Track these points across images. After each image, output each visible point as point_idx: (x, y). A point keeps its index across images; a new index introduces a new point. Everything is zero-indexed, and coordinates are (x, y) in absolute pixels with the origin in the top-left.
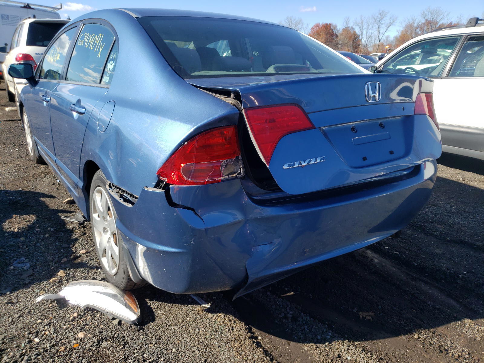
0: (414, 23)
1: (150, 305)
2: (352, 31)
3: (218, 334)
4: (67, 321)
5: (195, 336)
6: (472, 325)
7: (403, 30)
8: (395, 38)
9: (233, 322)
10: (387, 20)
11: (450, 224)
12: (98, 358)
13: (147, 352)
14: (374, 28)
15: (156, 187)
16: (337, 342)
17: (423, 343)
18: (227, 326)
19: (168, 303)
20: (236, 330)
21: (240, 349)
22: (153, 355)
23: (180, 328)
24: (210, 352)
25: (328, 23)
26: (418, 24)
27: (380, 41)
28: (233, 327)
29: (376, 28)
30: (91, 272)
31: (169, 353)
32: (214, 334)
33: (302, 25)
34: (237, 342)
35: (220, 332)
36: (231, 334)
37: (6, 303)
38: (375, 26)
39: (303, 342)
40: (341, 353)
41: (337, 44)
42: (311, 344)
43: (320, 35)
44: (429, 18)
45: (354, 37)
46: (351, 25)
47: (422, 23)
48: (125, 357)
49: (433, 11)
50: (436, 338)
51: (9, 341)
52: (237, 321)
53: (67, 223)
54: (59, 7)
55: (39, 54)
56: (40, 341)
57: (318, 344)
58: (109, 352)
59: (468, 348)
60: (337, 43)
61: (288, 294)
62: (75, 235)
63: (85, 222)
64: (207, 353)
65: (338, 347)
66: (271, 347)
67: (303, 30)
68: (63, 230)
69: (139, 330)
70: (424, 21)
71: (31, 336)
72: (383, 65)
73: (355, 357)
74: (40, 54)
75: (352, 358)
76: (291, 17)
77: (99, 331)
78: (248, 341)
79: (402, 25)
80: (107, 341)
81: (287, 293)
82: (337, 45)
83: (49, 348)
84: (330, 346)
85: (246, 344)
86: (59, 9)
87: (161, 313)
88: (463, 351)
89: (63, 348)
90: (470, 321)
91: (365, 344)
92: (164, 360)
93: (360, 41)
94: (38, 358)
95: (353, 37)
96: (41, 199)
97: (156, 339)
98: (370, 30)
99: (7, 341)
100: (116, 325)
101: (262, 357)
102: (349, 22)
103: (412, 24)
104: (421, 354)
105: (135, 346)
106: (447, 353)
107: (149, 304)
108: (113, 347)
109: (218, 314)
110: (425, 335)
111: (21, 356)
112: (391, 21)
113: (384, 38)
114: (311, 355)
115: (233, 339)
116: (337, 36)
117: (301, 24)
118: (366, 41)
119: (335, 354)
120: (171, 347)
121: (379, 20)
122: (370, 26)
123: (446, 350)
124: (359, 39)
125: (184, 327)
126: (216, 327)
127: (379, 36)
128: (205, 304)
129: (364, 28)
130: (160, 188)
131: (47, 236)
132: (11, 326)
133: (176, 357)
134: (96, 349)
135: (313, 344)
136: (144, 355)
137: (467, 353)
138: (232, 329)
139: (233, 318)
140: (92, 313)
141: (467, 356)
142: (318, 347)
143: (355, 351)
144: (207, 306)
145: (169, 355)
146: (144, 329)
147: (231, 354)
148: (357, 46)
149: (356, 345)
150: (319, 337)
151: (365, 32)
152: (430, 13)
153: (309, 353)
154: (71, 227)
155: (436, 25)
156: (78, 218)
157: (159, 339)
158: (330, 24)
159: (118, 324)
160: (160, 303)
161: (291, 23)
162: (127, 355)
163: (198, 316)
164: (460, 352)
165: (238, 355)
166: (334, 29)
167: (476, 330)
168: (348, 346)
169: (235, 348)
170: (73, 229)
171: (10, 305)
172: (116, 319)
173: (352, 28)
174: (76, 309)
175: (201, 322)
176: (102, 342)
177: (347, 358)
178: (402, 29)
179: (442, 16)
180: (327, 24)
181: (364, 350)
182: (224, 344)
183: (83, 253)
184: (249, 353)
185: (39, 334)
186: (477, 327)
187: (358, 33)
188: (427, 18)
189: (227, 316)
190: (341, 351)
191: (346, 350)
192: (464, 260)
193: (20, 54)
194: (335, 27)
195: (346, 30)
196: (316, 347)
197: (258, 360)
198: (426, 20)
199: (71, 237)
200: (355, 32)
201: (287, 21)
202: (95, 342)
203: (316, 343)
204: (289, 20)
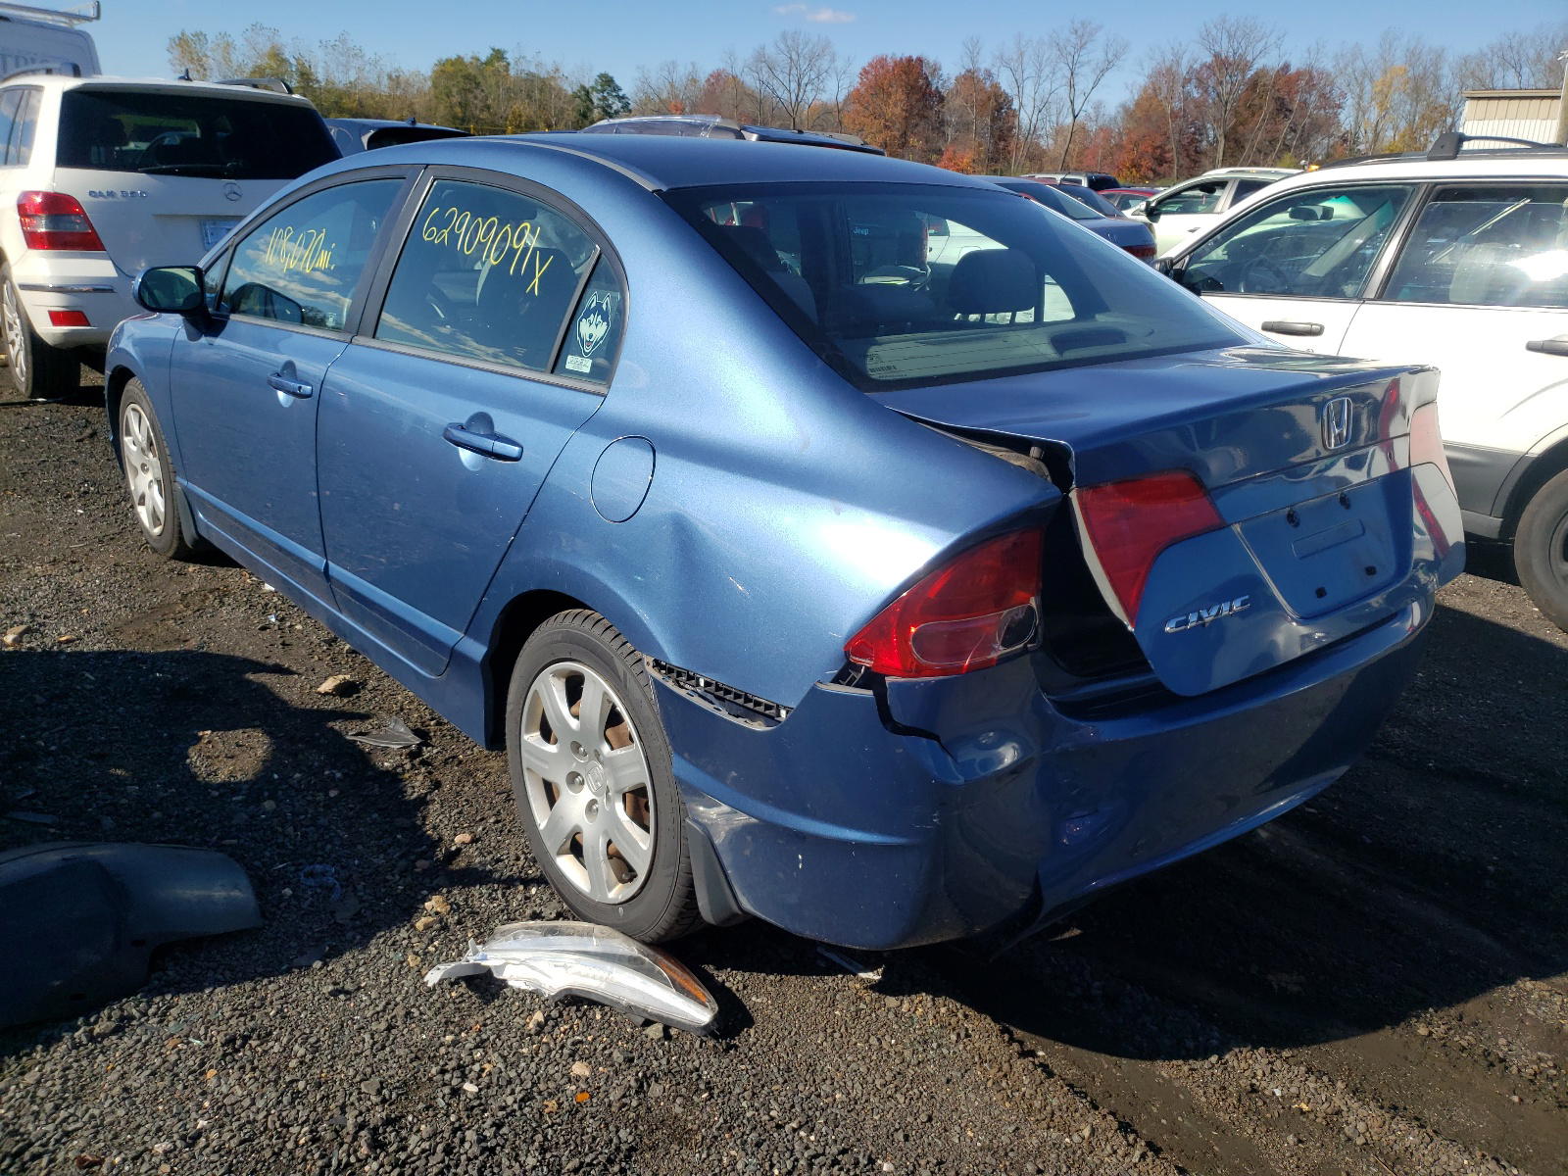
0: (1178, 64)
1: (724, 982)
2: (988, 83)
3: (933, 1049)
4: (523, 1034)
5: (874, 1057)
6: (1544, 996)
7: (1145, 87)
8: (1120, 109)
9: (960, 1016)
10: (1095, 53)
11: (1424, 724)
12: (654, 1127)
13: (774, 1105)
14: (1059, 75)
15: (836, 680)
16: (1239, 1055)
17: (1444, 1045)
18: (950, 1027)
19: (767, 975)
20: (977, 1037)
21: (1004, 1084)
22: (793, 1110)
23: (829, 1039)
24: (933, 1097)
25: (914, 58)
26: (1191, 67)
27: (1075, 117)
28: (967, 1030)
29: (1064, 76)
30: (511, 896)
31: (831, 1105)
32: (921, 1049)
33: (833, 60)
34: (991, 1067)
35: (935, 1045)
36: (968, 1048)
37: (331, 993)
38: (1061, 69)
39: (1152, 1056)
40: (1254, 1081)
41: (942, 123)
42: (1174, 1062)
43: (889, 95)
44: (1225, 49)
45: (995, 104)
46: (985, 63)
47: (1204, 65)
48: (726, 1122)
49: (1233, 29)
50: (1470, 1033)
51: (398, 1095)
52: (971, 1013)
53: (369, 753)
54: (92, 13)
55: (101, 194)
56: (480, 1090)
57: (1191, 1062)
58: (678, 1110)
59: (1549, 1052)
60: (943, 121)
61: (1067, 935)
62: (413, 787)
63: (424, 748)
64: (925, 1099)
65: (1243, 1065)
66: (1077, 1075)
67: (834, 75)
68: (370, 773)
69: (726, 1051)
70: (1209, 59)
71: (452, 1078)
72: (1189, 254)
73: (1294, 1090)
74: (105, 194)
75: (1285, 1091)
76: (796, 33)
77: (625, 1059)
78: (1019, 1064)
79: (1143, 69)
80: (660, 1081)
81: (1064, 932)
82: (943, 125)
83: (516, 1106)
84: (1222, 1064)
85: (1015, 1069)
86: (88, 19)
87: (759, 1000)
88: (1540, 1059)
89: (552, 1104)
90: (1541, 984)
91: (1305, 1053)
92: (826, 1123)
93: (1015, 114)
94: (501, 1132)
95: (992, 103)
96: (251, 676)
97: (779, 1069)
98: (1045, 83)
99: (394, 1096)
100: (659, 1040)
101: (1071, 1102)
102: (978, 53)
103: (1171, 66)
104: (1445, 1073)
105: (737, 1090)
106: (1506, 1068)
107: (720, 979)
108: (681, 1096)
109: (913, 996)
110: (1442, 1027)
111: (454, 1132)
112: (1110, 56)
113: (1089, 108)
114: (1182, 1090)
115: (976, 1059)
116: (942, 99)
117: (828, 58)
118: (1035, 116)
119: (1243, 1085)
120: (826, 1088)
121: (1072, 50)
122: (1047, 71)
123: (1502, 1060)
124: (1010, 108)
125: (837, 1035)
126: (920, 1032)
127: (1072, 102)
128: (865, 971)
129: (1025, 76)
130: (849, 684)
131: (333, 793)
132: (380, 1055)
133: (853, 1114)
134: (640, 1104)
135: (1180, 1062)
136: (771, 1114)
137: (1551, 1064)
138: (968, 1035)
139: (958, 1005)
140: (578, 1010)
141: (1555, 1072)
142: (1195, 1070)
143: (1290, 1074)
144: (874, 976)
145: (834, 1110)
146: (736, 1047)
147: (986, 1098)
148: (1005, 132)
149: (1287, 1058)
150: (1190, 1044)
151: (1029, 88)
152: (1225, 36)
153: (1177, 1084)
154: (386, 764)
155: (1244, 72)
156: (398, 737)
157: (789, 1070)
158: (920, 60)
159: (664, 1036)
160: (747, 975)
161: (797, 52)
162: (730, 1115)
163: (862, 1006)
164: (1533, 1062)
165: (1005, 1099)
166: (933, 74)
167: (1557, 1008)
168: (1269, 1063)
169: (990, 1084)
170: (395, 769)
171: (342, 997)
172: (653, 1023)
173: (989, 74)
174: (528, 1002)
175: (875, 1019)
176: (649, 1086)
177: (1274, 1093)
178: (1143, 83)
179: (1260, 46)
180: (910, 60)
181: (1309, 1071)
182: (959, 1075)
183: (463, 843)
184: (1032, 1092)
185: (467, 1072)
186: (1557, 999)
187: (1008, 91)
188: (1217, 49)
189: (940, 1000)
190: (1255, 1076)
191: (1267, 1073)
192: (1485, 824)
193: (37, 193)
194: (935, 70)
195: (970, 78)
196: (1190, 1069)
197: (1060, 1110)
198: (1217, 56)
199: (404, 797)
200: (996, 86)
201: (782, 46)
202: (630, 1086)
203: (1185, 1059)
204: (789, 42)
